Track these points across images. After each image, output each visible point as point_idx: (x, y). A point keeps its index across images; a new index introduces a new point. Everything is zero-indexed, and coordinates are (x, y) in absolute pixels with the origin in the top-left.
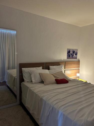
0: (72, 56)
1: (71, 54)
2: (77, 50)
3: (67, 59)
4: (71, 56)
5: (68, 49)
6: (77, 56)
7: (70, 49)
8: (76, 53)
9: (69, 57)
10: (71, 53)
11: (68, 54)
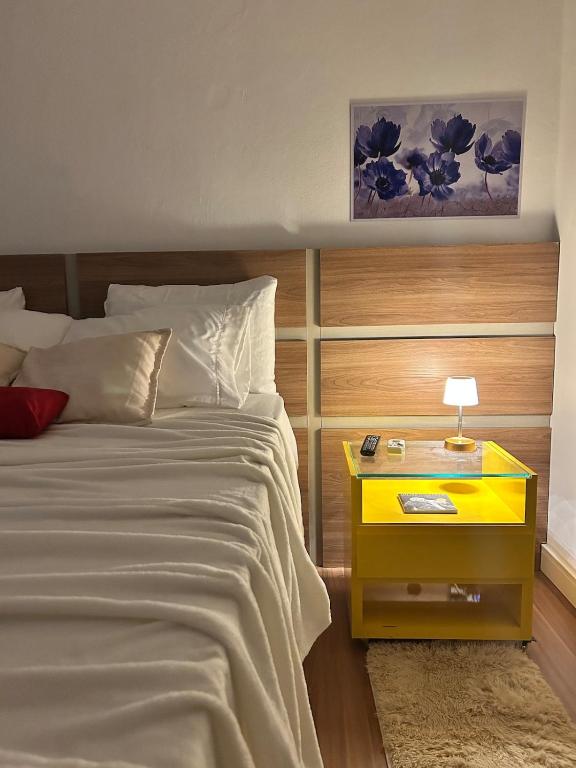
0: (437, 179)
1: (414, 160)
2: (516, 105)
3: (358, 214)
4: (413, 185)
5: (357, 109)
6: (514, 183)
7: (401, 108)
8: (496, 139)
9: (385, 194)
10: (405, 145)
11: (358, 159)
